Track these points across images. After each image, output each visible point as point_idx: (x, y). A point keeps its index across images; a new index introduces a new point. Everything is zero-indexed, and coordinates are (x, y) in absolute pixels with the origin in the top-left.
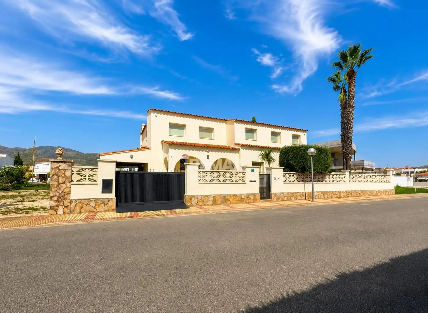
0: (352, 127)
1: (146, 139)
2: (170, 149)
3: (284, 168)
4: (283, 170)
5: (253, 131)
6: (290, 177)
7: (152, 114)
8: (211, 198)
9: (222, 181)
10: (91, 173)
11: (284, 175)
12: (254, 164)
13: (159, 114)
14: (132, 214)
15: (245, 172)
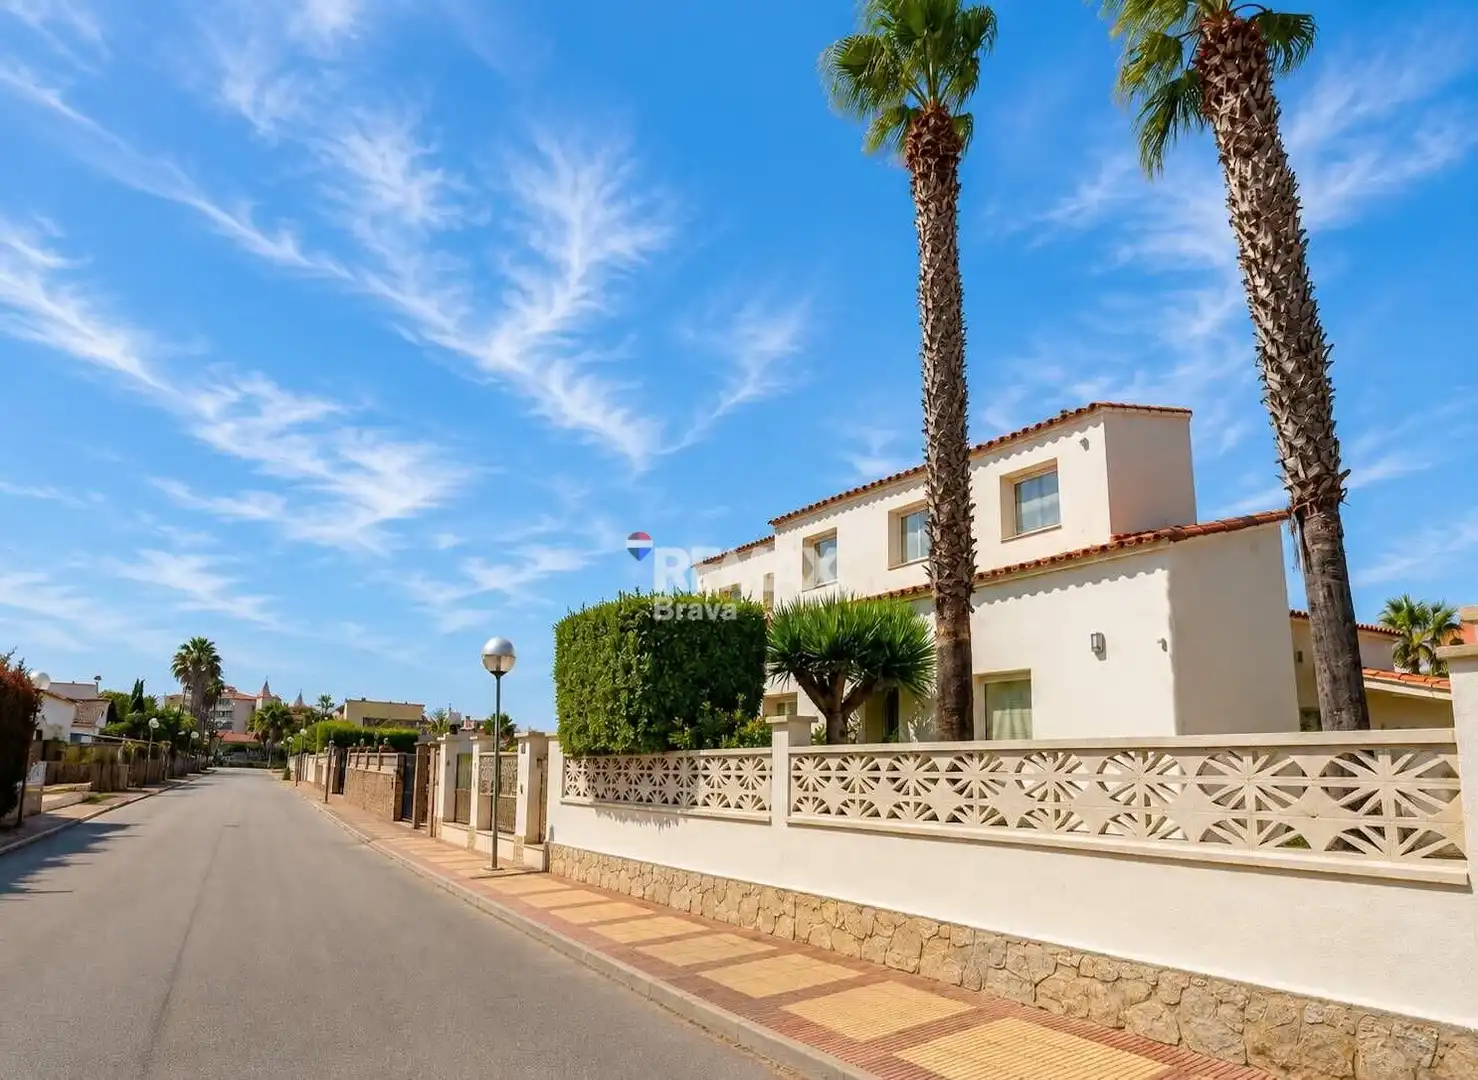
6: (579, 774)
11: (567, 766)
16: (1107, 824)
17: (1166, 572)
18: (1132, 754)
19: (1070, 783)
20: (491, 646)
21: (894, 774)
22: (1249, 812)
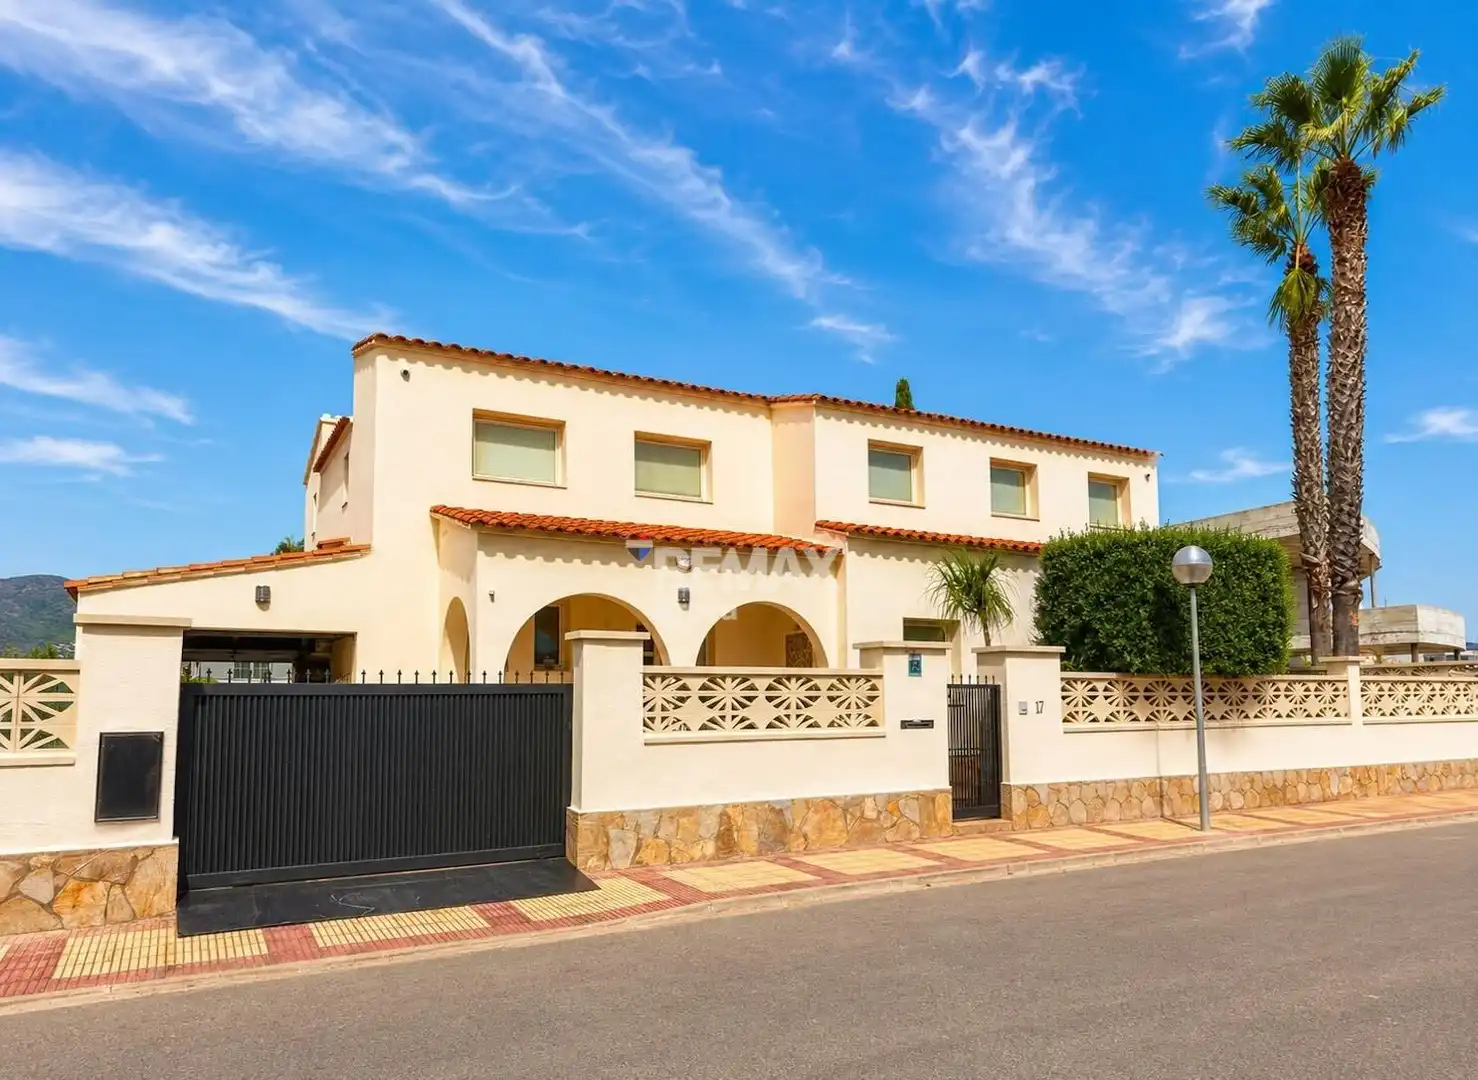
0: (1359, 442)
1: (341, 495)
2: (481, 554)
3: (1063, 649)
4: (1057, 662)
5: (902, 458)
6: (1094, 698)
7: (382, 361)
8: (712, 824)
9: (762, 724)
10: (35, 697)
11: (1063, 689)
12: (916, 629)
13: (421, 365)
14: (277, 936)
15: (880, 677)
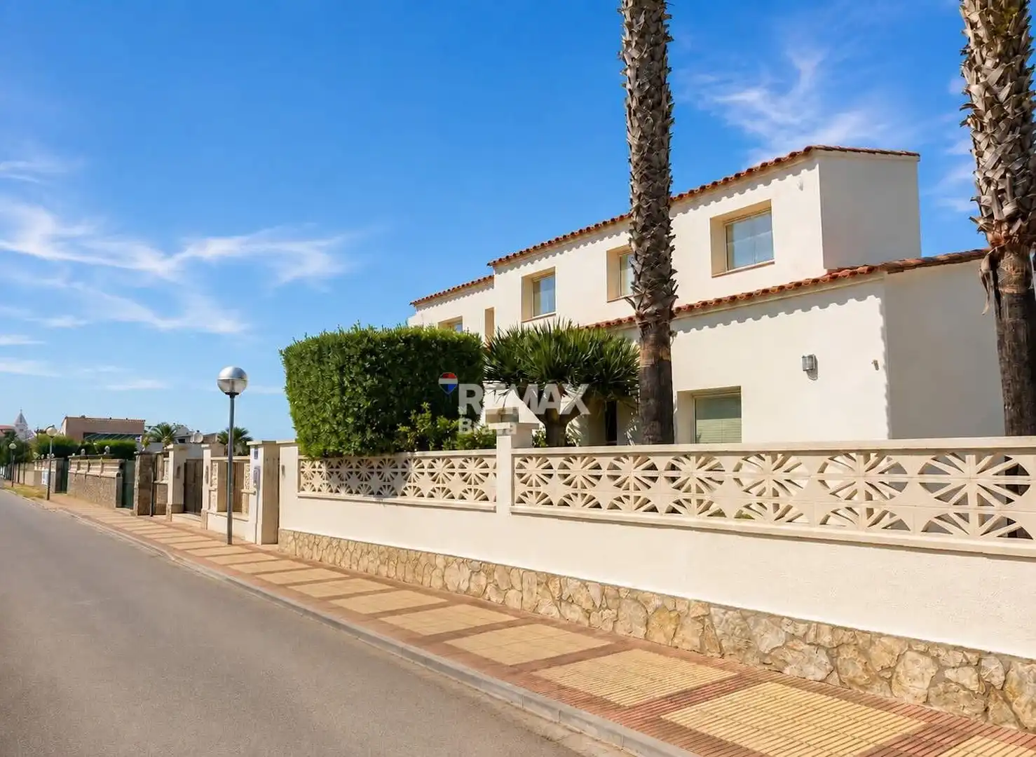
16: (828, 517)
17: (878, 301)
18: (853, 455)
19: (789, 481)
20: (226, 373)
21: (614, 473)
22: (972, 508)
